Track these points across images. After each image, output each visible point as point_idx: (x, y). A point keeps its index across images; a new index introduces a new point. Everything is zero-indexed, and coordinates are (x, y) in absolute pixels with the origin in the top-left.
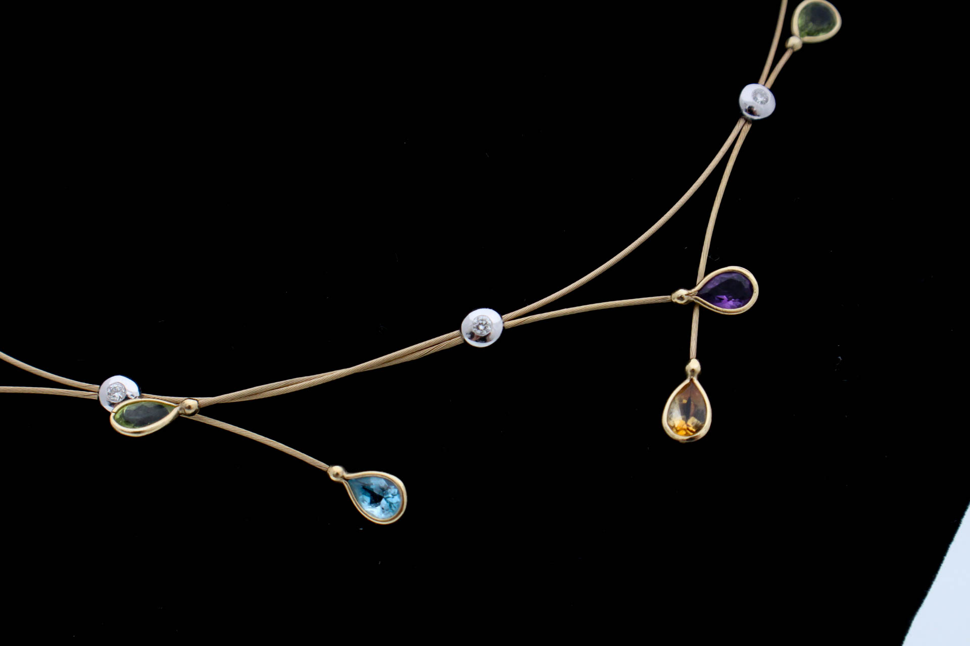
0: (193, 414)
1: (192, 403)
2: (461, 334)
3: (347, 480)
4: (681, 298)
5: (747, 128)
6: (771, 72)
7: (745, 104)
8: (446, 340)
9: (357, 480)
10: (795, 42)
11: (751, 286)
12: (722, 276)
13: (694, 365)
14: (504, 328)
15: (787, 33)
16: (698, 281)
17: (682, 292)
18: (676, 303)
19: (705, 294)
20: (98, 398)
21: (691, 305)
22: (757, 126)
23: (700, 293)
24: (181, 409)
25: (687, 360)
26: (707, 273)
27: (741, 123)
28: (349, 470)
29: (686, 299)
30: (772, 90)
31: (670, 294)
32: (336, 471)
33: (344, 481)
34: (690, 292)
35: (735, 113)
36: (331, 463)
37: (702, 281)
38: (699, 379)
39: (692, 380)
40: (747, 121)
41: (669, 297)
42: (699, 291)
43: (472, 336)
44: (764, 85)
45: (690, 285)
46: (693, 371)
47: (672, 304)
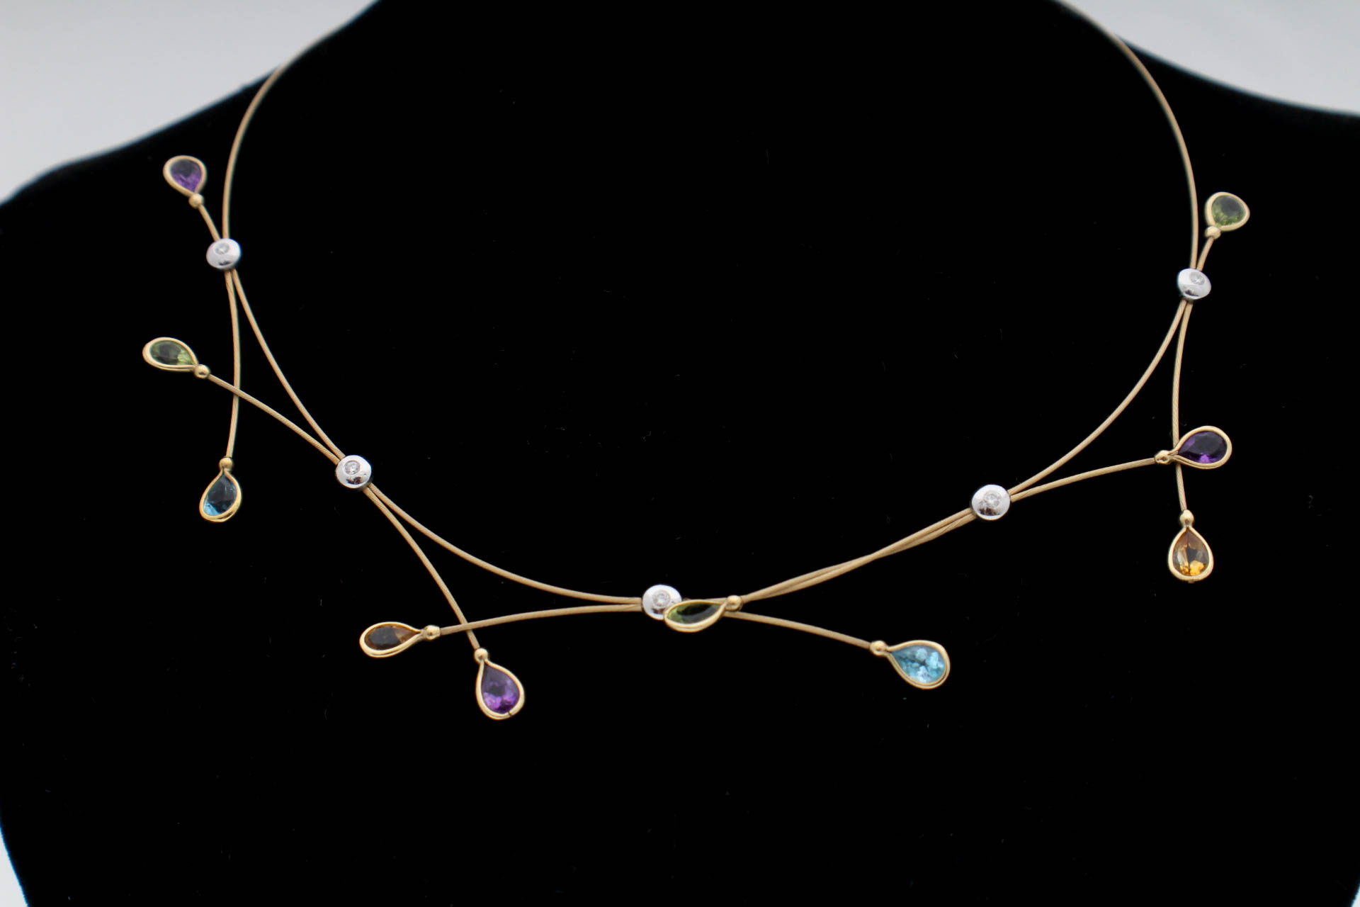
0: (737, 610)
1: (735, 600)
2: (973, 512)
3: (890, 652)
4: (1163, 459)
5: (1190, 308)
6: (1198, 258)
7: (1184, 287)
8: (960, 519)
9: (898, 651)
10: (1213, 231)
11: (1224, 441)
12: (1198, 435)
13: (1187, 515)
14: (1011, 502)
15: (1203, 225)
16: (1174, 444)
17: (1163, 453)
18: (1161, 465)
19: (1184, 453)
20: (643, 609)
21: (1173, 464)
22: (1199, 305)
23: (1181, 453)
24: (728, 605)
25: (1179, 512)
26: (1181, 435)
27: (1183, 305)
28: (890, 643)
29: (1169, 458)
30: (1204, 271)
31: (1152, 456)
32: (878, 647)
33: (886, 654)
34: (1171, 452)
35: (1176, 296)
36: (871, 639)
37: (1178, 443)
38: (1194, 526)
39: (1188, 529)
40: (1188, 301)
41: (1152, 459)
42: (1179, 450)
43: (982, 512)
44: (1196, 268)
45: (1169, 446)
46: (1187, 521)
47: (1156, 466)
